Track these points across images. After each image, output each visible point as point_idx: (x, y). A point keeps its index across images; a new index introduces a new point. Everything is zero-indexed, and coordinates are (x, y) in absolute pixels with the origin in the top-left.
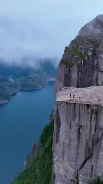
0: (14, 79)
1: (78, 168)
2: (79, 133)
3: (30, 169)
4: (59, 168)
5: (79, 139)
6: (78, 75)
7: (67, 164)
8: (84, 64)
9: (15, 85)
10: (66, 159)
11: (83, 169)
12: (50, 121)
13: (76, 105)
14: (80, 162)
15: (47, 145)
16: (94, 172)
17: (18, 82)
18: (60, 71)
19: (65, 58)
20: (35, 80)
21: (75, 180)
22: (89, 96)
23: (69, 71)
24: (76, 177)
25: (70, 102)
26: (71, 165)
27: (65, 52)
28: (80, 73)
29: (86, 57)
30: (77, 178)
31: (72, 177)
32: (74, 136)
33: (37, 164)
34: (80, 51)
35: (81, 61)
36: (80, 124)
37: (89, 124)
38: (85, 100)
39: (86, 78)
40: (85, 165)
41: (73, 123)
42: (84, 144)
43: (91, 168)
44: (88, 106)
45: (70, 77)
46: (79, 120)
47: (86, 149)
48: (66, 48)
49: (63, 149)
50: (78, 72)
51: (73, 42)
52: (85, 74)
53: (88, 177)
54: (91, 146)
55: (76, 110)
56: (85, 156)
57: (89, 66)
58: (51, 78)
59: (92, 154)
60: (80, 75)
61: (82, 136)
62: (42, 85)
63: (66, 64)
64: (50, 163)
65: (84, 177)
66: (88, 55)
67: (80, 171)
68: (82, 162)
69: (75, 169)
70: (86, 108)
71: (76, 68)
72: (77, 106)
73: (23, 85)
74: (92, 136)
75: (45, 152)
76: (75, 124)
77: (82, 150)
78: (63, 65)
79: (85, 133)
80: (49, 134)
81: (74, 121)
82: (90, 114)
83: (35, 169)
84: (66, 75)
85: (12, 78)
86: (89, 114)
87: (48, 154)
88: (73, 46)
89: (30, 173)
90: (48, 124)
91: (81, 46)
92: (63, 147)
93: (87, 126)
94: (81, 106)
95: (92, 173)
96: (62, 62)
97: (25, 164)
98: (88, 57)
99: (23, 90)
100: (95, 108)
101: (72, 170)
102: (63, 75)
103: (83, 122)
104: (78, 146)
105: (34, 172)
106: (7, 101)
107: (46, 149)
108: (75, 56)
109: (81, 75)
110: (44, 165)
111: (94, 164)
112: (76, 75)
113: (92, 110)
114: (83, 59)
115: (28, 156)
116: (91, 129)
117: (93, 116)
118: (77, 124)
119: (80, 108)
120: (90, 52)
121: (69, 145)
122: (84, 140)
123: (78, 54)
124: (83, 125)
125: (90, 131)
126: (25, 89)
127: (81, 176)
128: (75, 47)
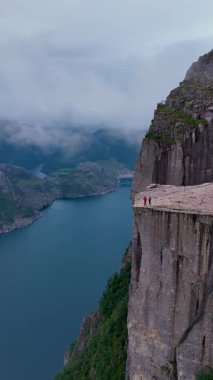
0: (46, 173)
1: (176, 342)
2: (177, 271)
3: (78, 368)
5: (177, 283)
6: (184, 162)
7: (153, 335)
8: (196, 140)
9: (48, 187)
10: (151, 324)
11: (186, 343)
13: (172, 215)
14: (180, 331)
16: (207, 350)
17: (54, 179)
18: (144, 154)
19: (157, 128)
20: (91, 176)
21: (171, 366)
22: (199, 200)
23: (165, 154)
24: (171, 362)
25: (159, 209)
26: (162, 336)
27: (156, 114)
28: (188, 158)
29: (200, 126)
30: (174, 363)
31: (164, 362)
32: (168, 276)
33: (94, 357)
34: (189, 112)
35: (191, 134)
36: (179, 253)
37: (197, 252)
38: (189, 207)
39: (201, 169)
40: (189, 336)
41: (165, 251)
42: (188, 293)
43: (201, 342)
44: (194, 217)
45: (166, 166)
46: (178, 245)
47: (192, 303)
48: (159, 106)
49: (146, 303)
50: (184, 157)
51: (174, 94)
52: (199, 160)
53: (196, 361)
54: (201, 297)
55: (171, 225)
56: (191, 317)
57: (208, 145)
58: (126, 173)
59: (203, 313)
60: (187, 163)
61: (184, 276)
62: (106, 186)
63: (158, 139)
64: (121, 355)
65: (187, 360)
66: (206, 121)
67: (181, 349)
68: (184, 330)
69: (170, 344)
70: (191, 221)
71: (180, 148)
72: (174, 218)
73: (66, 188)
74: (203, 278)
75: (111, 331)
76: (169, 254)
77: (184, 306)
78: (152, 142)
79: (190, 271)
81: (168, 247)
82: (198, 233)
83: (89, 368)
84: (157, 163)
85: (42, 171)
86: (196, 232)
87: (118, 336)
88: (174, 103)
89: (77, 375)
91: (190, 103)
92: (147, 298)
93: (192, 257)
94: (181, 216)
95: (203, 353)
96: (149, 136)
97: (66, 362)
98: (206, 126)
99: (64, 198)
100: (208, 222)
101: (164, 346)
102: (151, 162)
103: (184, 249)
104: (176, 297)
105: (87, 374)
106: (30, 221)
108: (177, 124)
109: (190, 163)
110: (109, 359)
111: (207, 333)
112: (179, 164)
113: (203, 226)
114: (194, 130)
115: (73, 345)
116: (200, 263)
117: (205, 238)
118: (173, 252)
119: (179, 221)
120: (209, 113)
121: (158, 295)
122: (187, 285)
123: (185, 120)
124: (185, 255)
125: (200, 267)
126: (70, 195)
127: (181, 357)
128: (177, 104)
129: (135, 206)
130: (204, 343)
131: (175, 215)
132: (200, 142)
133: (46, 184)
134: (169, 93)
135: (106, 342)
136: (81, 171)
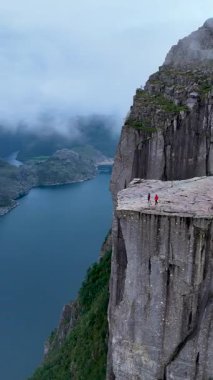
1: (166, 359)
2: (168, 282)
3: (58, 362)
4: (123, 360)
6: (165, 152)
7: (141, 352)
8: (178, 128)
9: (24, 175)
10: (138, 340)
11: (178, 361)
12: (102, 254)
13: (162, 219)
14: (171, 346)
15: (95, 308)
16: (200, 368)
17: (30, 167)
18: (124, 143)
19: (136, 116)
20: (68, 163)
22: (191, 199)
23: (145, 143)
25: (148, 212)
26: (150, 353)
27: (135, 100)
28: (169, 147)
29: (182, 113)
32: (157, 287)
33: (74, 351)
34: (169, 98)
35: (172, 122)
36: (171, 262)
37: (191, 260)
38: (181, 208)
39: (182, 158)
40: (181, 353)
41: (154, 259)
42: (180, 305)
43: (194, 360)
44: (188, 221)
45: (146, 156)
46: (169, 252)
47: (184, 317)
48: (138, 91)
49: (132, 317)
50: (165, 146)
51: (153, 79)
52: (180, 149)
54: (194, 310)
55: (161, 230)
56: (182, 333)
57: (190, 133)
58: (104, 160)
59: (196, 328)
60: (168, 152)
61: (175, 288)
62: (83, 173)
63: (138, 127)
64: (102, 348)
66: (187, 108)
67: (171, 366)
68: (175, 345)
69: (159, 361)
70: (184, 225)
71: (161, 137)
72: (164, 222)
73: (42, 175)
74: (197, 288)
76: (159, 262)
77: (175, 320)
78: (132, 130)
79: (182, 282)
80: (99, 283)
81: (157, 255)
82: (192, 238)
83: (69, 363)
84: (137, 153)
86: (189, 238)
88: (153, 88)
89: (57, 370)
90: (98, 262)
91: (171, 89)
92: (133, 312)
93: (186, 266)
94: (173, 220)
95: (197, 370)
96: (128, 123)
97: (46, 350)
98: (188, 113)
99: (41, 187)
100: (203, 226)
101: (152, 363)
102: (130, 152)
103: (176, 256)
104: (166, 311)
105: (67, 367)
106: (6, 210)
107: (93, 317)
108: (158, 111)
109: (172, 152)
110: (90, 353)
111: (201, 349)
112: (160, 153)
113: (197, 231)
114: (175, 118)
115: (53, 333)
116: (194, 272)
117: (200, 244)
118: (163, 261)
119: (170, 226)
120: (192, 100)
121: (145, 308)
122: (178, 296)
123: (165, 106)
124: (177, 263)
125: (193, 277)
126: (47, 184)
127: (171, 376)
128: (157, 90)
129: (119, 208)
130: (197, 361)
131: (166, 219)
132: (181, 130)
133: (22, 173)
134: (148, 79)
135: (86, 335)
136: (58, 159)
